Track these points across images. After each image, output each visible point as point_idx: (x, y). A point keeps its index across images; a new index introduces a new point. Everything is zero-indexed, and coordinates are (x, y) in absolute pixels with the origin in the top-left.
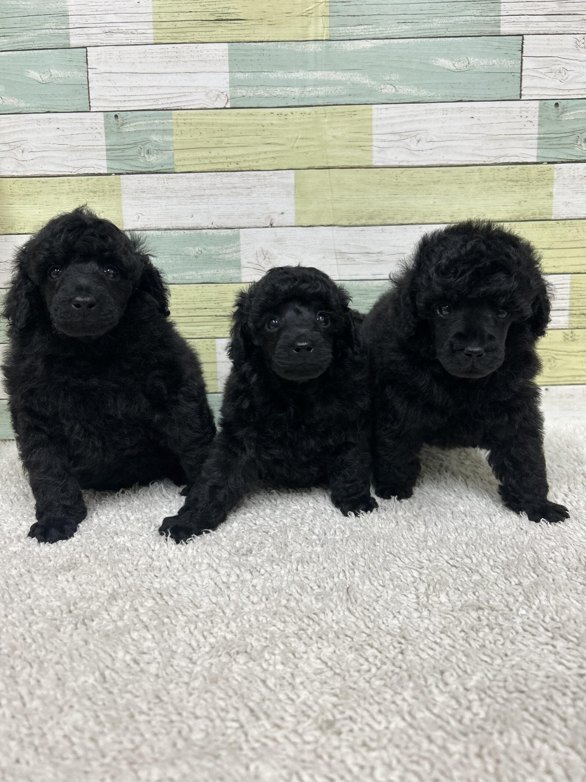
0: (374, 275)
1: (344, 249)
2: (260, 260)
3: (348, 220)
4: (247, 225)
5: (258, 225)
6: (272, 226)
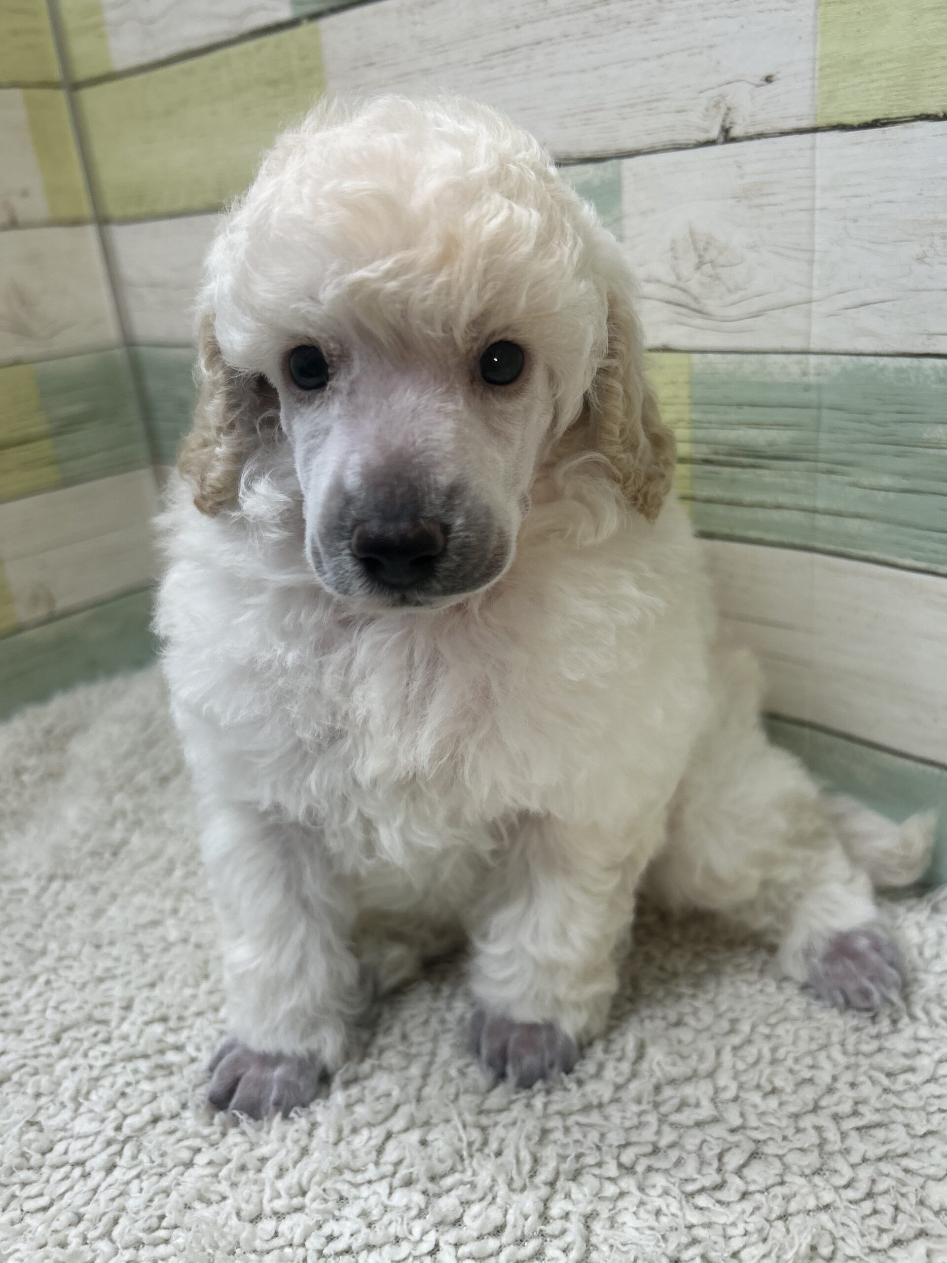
2: (687, 267)
4: (644, 142)
5: (681, 137)
6: (727, 137)
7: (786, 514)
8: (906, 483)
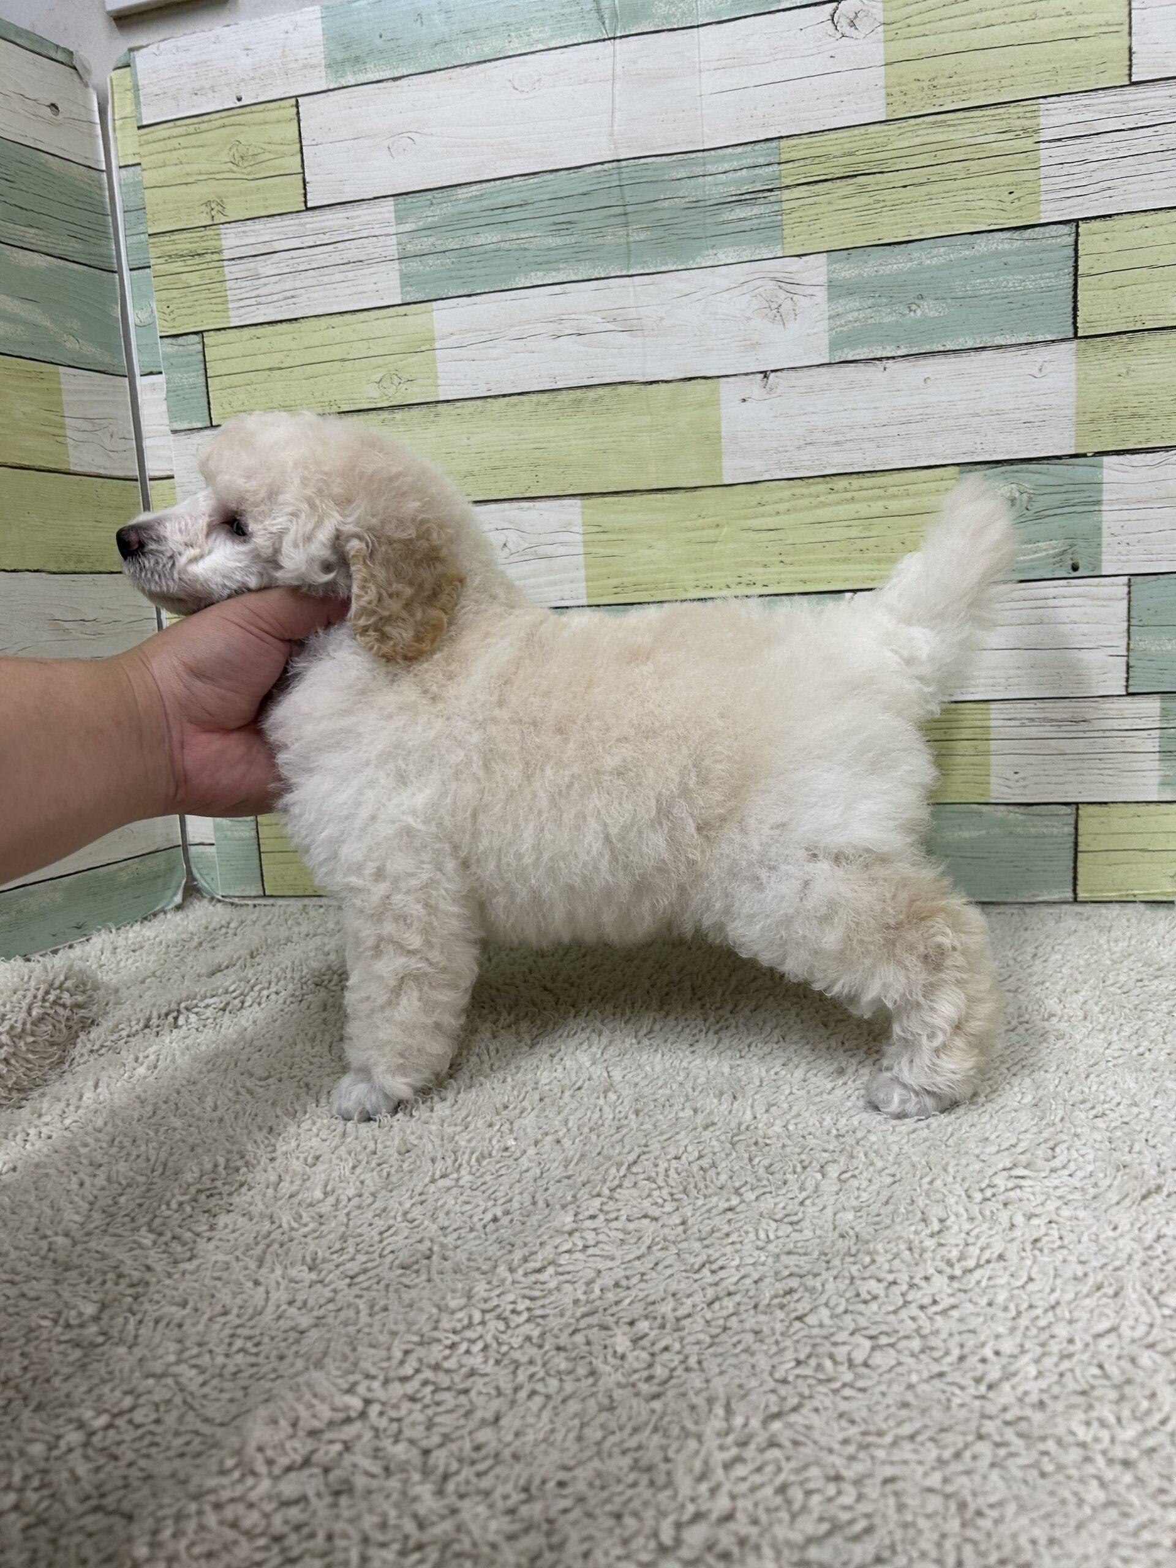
2: (787, 305)
6: (765, 374)
7: (721, 170)
8: (655, 205)
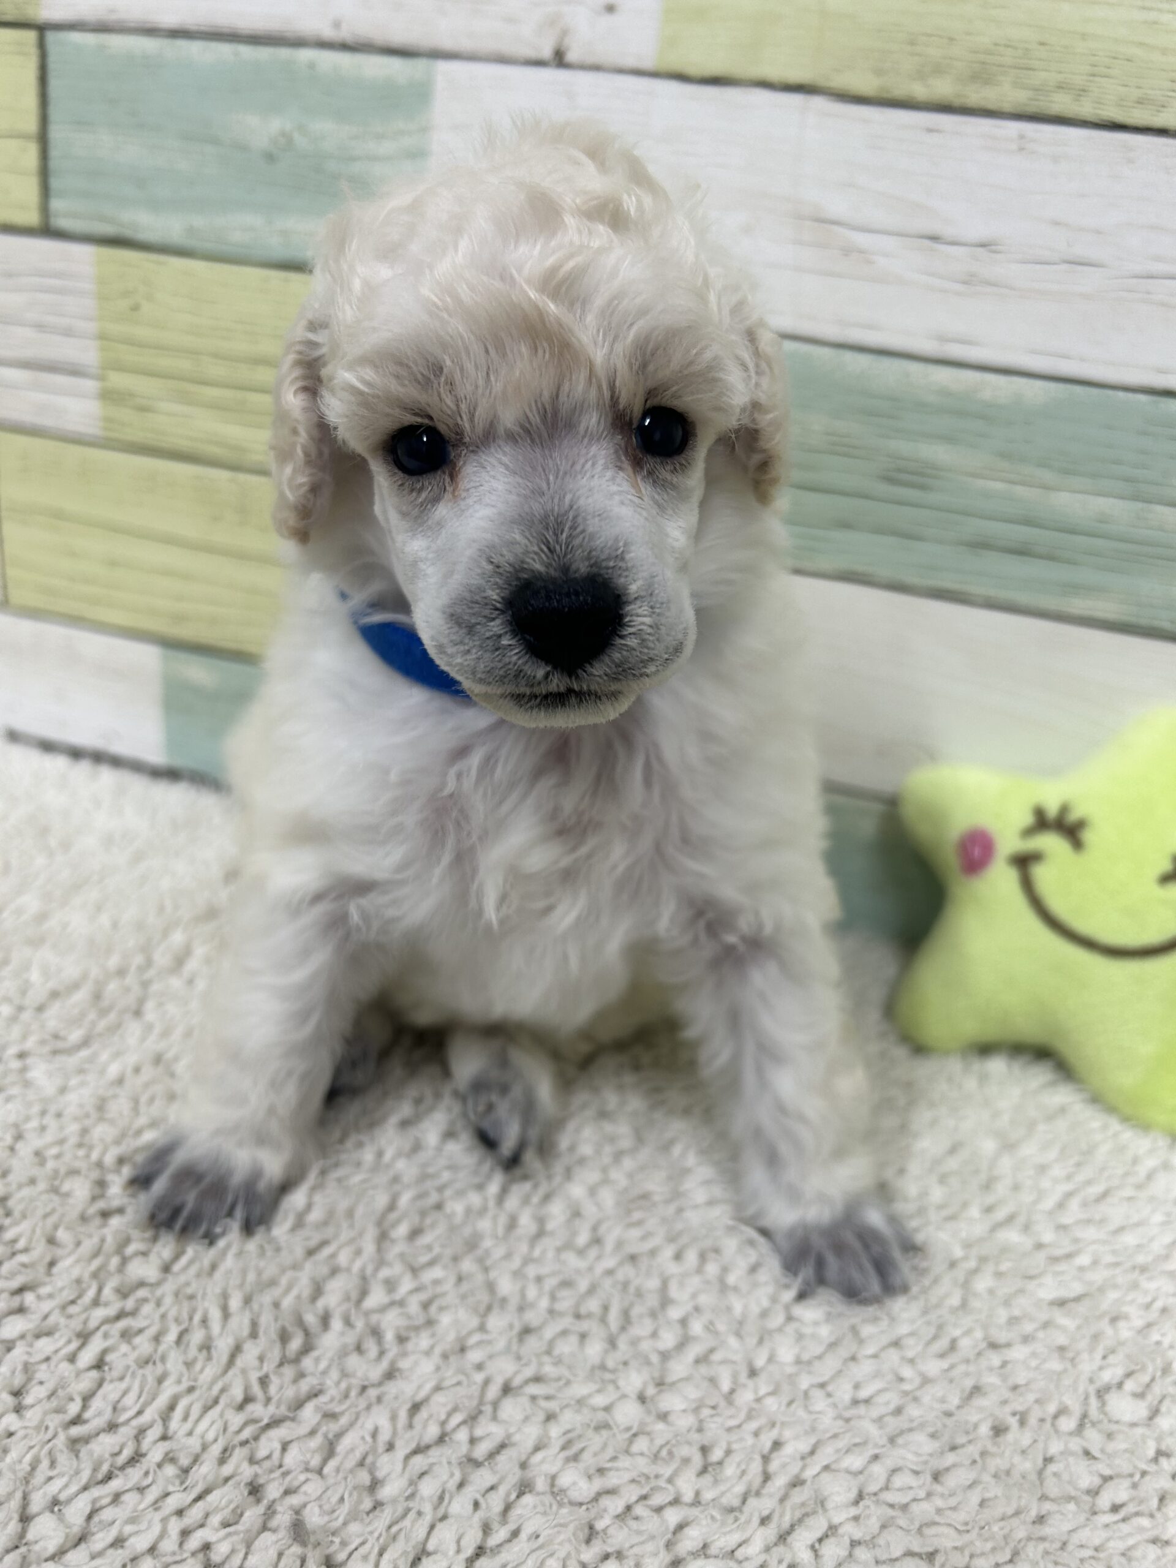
0: (943, 339)
1: (837, 206)
3: (879, 72)
4: (464, 45)
5: (510, 49)
